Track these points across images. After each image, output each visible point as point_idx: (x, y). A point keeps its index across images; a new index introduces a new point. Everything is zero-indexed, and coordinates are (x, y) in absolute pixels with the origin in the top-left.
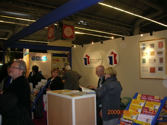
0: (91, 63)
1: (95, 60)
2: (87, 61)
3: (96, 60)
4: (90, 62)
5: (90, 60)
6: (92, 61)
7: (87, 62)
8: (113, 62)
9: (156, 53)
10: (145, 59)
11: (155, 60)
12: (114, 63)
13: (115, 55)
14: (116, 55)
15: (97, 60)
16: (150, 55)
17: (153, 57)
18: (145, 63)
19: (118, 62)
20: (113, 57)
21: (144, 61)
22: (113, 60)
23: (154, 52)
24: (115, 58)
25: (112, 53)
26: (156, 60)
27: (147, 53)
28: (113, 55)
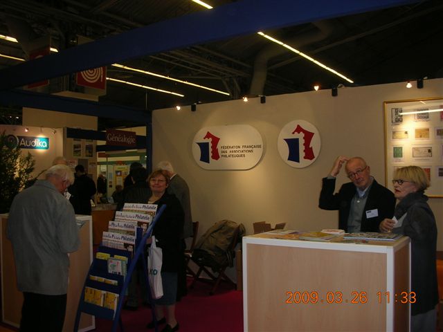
0: (226, 156)
1: (238, 149)
2: (210, 150)
3: (241, 149)
4: (220, 154)
5: (223, 147)
6: (228, 150)
7: (211, 154)
8: (302, 154)
9: (432, 133)
10: (401, 148)
11: (430, 151)
12: (305, 158)
13: (308, 136)
14: (312, 134)
15: (246, 149)
16: (416, 137)
17: (424, 142)
18: (402, 156)
19: (316, 152)
20: (302, 142)
21: (398, 152)
22: (302, 148)
23: (428, 130)
24: (307, 144)
25: (299, 129)
26: (433, 150)
27: (406, 133)
28: (301, 136)
